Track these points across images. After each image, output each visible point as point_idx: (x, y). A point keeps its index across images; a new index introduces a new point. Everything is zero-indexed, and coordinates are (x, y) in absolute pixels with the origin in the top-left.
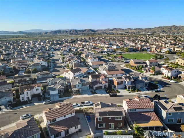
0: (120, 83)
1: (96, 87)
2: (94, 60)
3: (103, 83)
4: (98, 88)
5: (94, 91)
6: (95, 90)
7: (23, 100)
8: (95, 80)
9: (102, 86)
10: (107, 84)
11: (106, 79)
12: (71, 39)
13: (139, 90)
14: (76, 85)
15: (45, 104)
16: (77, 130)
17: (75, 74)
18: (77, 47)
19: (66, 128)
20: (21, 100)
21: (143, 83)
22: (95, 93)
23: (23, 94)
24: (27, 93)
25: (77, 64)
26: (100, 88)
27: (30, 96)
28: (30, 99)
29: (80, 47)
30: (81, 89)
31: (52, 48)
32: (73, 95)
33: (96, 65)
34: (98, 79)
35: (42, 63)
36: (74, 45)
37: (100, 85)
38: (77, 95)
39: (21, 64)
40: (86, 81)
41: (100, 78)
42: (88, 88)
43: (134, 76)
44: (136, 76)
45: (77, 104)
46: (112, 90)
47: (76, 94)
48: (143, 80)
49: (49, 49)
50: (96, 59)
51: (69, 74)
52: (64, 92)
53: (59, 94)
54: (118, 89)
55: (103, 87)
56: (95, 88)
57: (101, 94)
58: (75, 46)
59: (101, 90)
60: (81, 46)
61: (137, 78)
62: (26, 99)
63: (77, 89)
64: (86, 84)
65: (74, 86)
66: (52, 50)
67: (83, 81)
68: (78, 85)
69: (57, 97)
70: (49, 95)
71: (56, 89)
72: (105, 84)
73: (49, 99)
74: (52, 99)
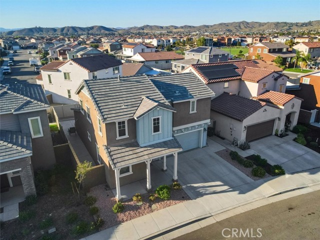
2: (143, 50)
5: (242, 154)
6: (244, 147)
8: (219, 88)
9: (272, 122)
10: (298, 106)
11: (280, 81)
14: (133, 123)
17: (94, 76)
30: (175, 151)
31: (16, 44)
32: (122, 209)
33: (156, 61)
38: (150, 199)
40: (191, 93)
41: (244, 79)
49: (5, 46)
50: (148, 47)
51: (66, 76)
55: (280, 126)
56: (242, 137)
59: (273, 140)
64: (195, 111)
65: (122, 133)
66: (14, 47)
67: (177, 93)
68: (154, 120)
72: (293, 106)
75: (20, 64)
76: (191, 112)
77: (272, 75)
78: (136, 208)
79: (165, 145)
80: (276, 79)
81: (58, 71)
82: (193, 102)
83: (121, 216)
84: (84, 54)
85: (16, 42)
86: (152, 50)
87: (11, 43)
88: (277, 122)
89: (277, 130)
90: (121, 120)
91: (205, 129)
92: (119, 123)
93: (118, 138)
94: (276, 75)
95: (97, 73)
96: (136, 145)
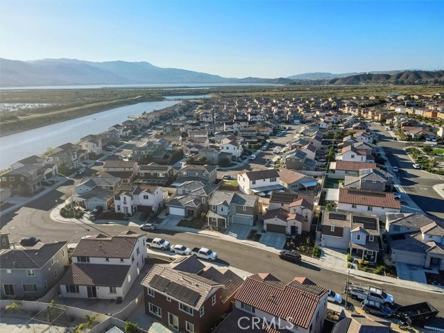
0: (332, 230)
1: (268, 225)
2: (353, 157)
3: (288, 219)
4: (272, 228)
5: (259, 233)
6: (262, 231)
7: (119, 211)
8: (278, 205)
9: (285, 227)
11: (305, 211)
12: (377, 97)
13: (392, 271)
14: (216, 207)
15: (141, 228)
16: (113, 296)
17: (254, 183)
18: (370, 118)
19: (90, 282)
20: (116, 211)
21: (423, 255)
22: (257, 238)
23: (119, 199)
24: (125, 198)
25: (294, 161)
26: (280, 229)
27: (129, 205)
28: (130, 212)
29: (376, 118)
30: (225, 220)
33: (346, 171)
34: (286, 206)
35: (228, 148)
36: (364, 113)
37: (279, 222)
38: (214, 229)
39: (192, 144)
40: (246, 204)
41: (291, 205)
42: (251, 223)
43: (399, 224)
44: (410, 225)
45: (184, 248)
46: (303, 245)
47: (213, 228)
48: (429, 244)
49: (289, 119)
50: (359, 154)
51: (244, 180)
52: (195, 215)
53: (185, 217)
54: (325, 247)
55: (289, 230)
56: (265, 227)
57: (268, 245)
58: (365, 116)
60: (380, 117)
61: (411, 230)
62: (122, 211)
63: (217, 216)
64: (246, 210)
66: (296, 121)
67: (240, 202)
68: (222, 207)
69: (177, 222)
70: (167, 214)
71: (181, 205)
72: (294, 223)
73: (159, 221)
74: (164, 223)
76: (244, 210)
79: (223, 216)
80: (302, 209)
81: (242, 176)
82: (245, 207)
83: (206, 229)
87: (294, 117)
89: (286, 232)
90: (214, 205)
91: (252, 219)
93: (213, 209)
94: (303, 207)
95: (256, 181)
96: (216, 213)
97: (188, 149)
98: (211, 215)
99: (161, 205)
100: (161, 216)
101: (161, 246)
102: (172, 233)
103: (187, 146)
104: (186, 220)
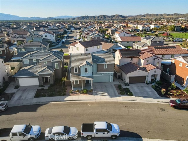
1: (130, 77)
2: (124, 35)
3: (147, 69)
4: (134, 80)
5: (124, 87)
6: (126, 85)
8: (128, 60)
9: (145, 77)
10: (159, 72)
11: (157, 60)
14: (79, 68)
17: (87, 50)
22: (128, 92)
25: (96, 38)
26: (141, 80)
32: (72, 92)
33: (128, 42)
34: (135, 60)
35: (46, 36)
37: (141, 73)
38: (81, 92)
40: (106, 61)
41: (140, 57)
42: (111, 79)
46: (173, 89)
47: (79, 91)
49: (68, 28)
50: (127, 33)
51: (77, 48)
52: (52, 82)
53: (40, 86)
55: (149, 79)
56: (127, 80)
57: (145, 97)
59: (143, 85)
63: (82, 79)
64: (107, 68)
65: (76, 71)
66: (72, 28)
67: (100, 61)
68: (86, 68)
69: (33, 94)
70: (17, 87)
71: (33, 74)
72: (155, 72)
73: (9, 97)
74: (16, 97)
75: (71, 38)
76: (105, 68)
77: (152, 57)
78: (76, 93)
79: (89, 77)
80: (154, 59)
81: (75, 46)
82: (106, 65)
83: (71, 94)
84: (93, 37)
85: (73, 26)
86: (129, 35)
87: (71, 26)
88: (147, 77)
89: (147, 81)
90: (76, 67)
91: (112, 75)
92: (75, 68)
93: (75, 72)
94: (154, 57)
95: (89, 48)
96: (80, 75)
97: (15, 39)
98: (74, 78)
99: (7, 79)
100: (10, 90)
101: (29, 136)
102: (33, 108)
103: (14, 37)
104: (43, 89)
